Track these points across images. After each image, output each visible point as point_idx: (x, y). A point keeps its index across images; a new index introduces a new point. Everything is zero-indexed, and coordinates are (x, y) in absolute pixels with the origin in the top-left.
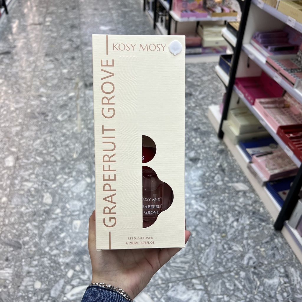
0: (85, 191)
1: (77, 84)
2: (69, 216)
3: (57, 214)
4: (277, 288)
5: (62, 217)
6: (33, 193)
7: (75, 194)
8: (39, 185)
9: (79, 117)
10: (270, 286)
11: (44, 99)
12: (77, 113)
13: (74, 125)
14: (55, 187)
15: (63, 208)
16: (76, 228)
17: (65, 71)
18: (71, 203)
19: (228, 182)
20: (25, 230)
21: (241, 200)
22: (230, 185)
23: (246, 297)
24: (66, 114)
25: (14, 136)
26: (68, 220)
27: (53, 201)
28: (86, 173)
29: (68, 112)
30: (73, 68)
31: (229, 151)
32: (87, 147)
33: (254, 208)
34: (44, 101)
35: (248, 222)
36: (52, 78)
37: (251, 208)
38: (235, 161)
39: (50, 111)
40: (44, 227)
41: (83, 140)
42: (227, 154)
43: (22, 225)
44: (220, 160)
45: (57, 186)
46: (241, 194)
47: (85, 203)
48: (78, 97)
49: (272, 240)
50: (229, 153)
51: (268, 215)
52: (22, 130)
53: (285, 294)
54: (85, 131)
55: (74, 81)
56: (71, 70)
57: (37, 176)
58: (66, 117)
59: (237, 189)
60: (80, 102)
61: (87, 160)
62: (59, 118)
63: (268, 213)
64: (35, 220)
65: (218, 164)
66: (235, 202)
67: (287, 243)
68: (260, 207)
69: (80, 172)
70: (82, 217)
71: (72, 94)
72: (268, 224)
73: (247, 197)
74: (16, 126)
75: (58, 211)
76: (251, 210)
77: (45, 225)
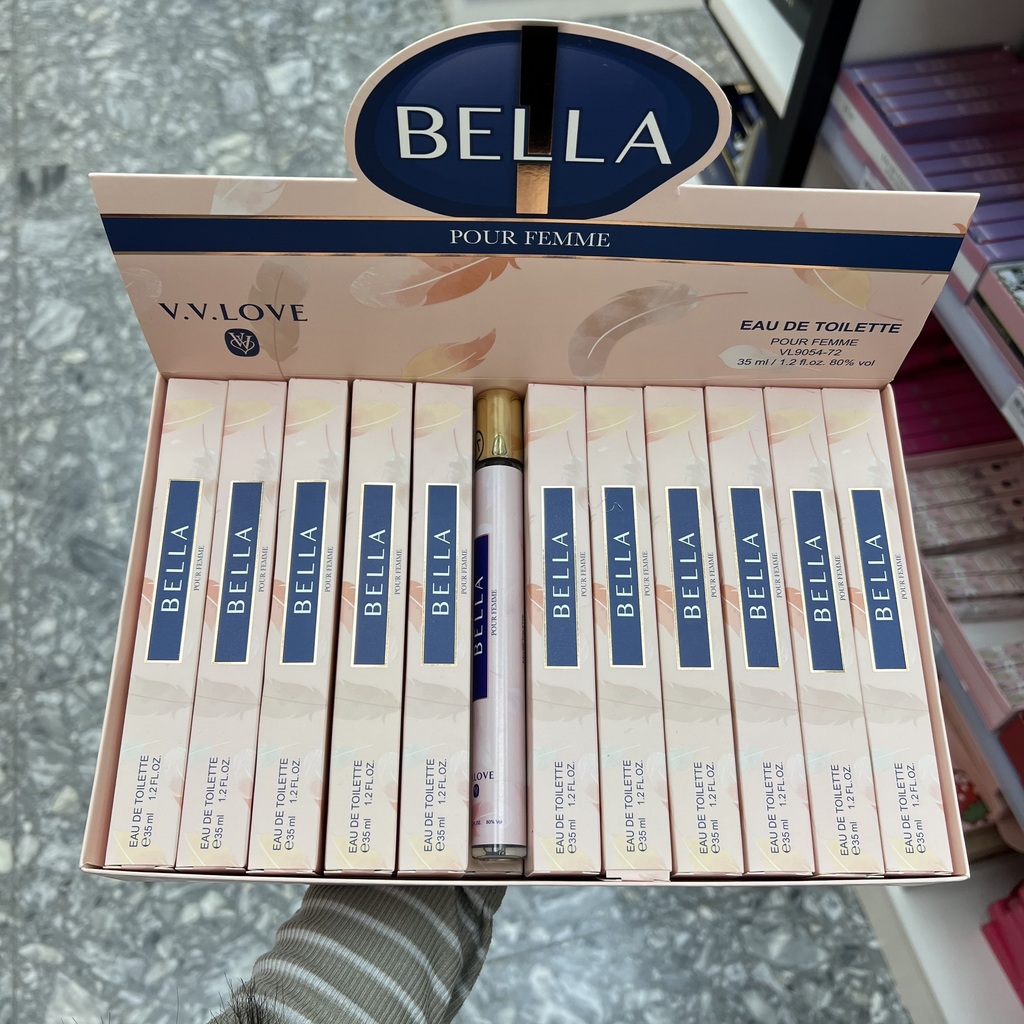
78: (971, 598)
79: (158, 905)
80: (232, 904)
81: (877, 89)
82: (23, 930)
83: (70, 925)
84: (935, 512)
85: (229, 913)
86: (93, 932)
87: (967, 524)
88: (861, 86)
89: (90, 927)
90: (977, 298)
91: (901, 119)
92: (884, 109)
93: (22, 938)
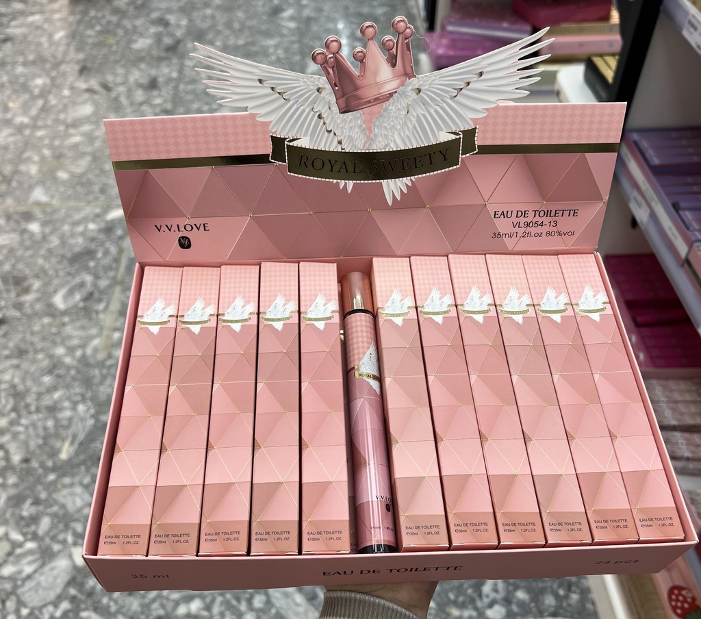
13: (94, 331)
24: (82, 284)
78: (688, 459)
79: (165, 601)
80: (208, 608)
81: (645, 144)
82: (84, 602)
83: (112, 604)
84: (672, 405)
85: (205, 613)
86: (124, 610)
87: (693, 415)
88: (635, 143)
89: (123, 607)
90: (687, 263)
91: (656, 161)
92: (647, 155)
93: (83, 606)
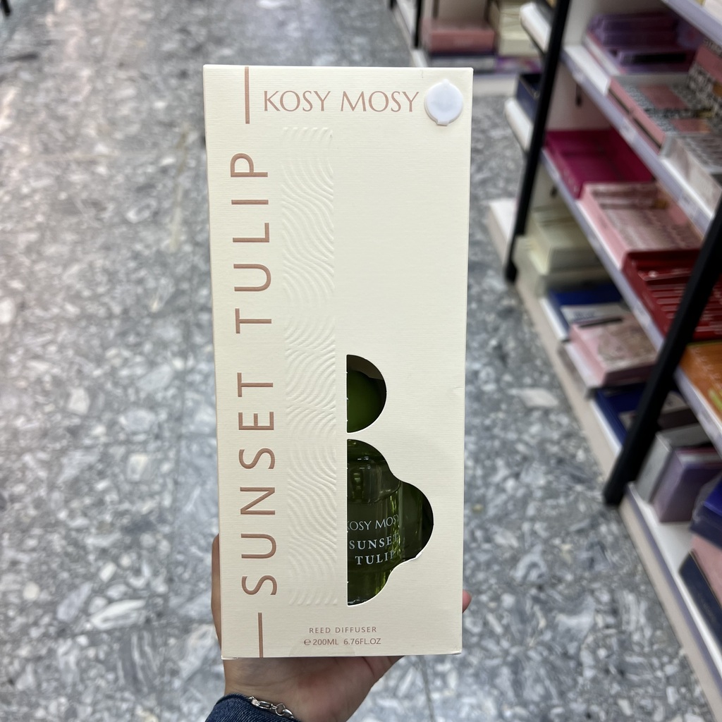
0: (166, 389)
1: (184, 136)
2: (121, 443)
3: (96, 438)
4: (586, 637)
5: (107, 445)
6: (48, 386)
7: (143, 395)
8: (62, 369)
9: (178, 214)
10: (568, 631)
11: (102, 170)
12: (174, 204)
14: (99, 377)
15: (112, 425)
16: (134, 471)
17: (160, 105)
18: (131, 414)
19: (510, 385)
20: (19, 469)
21: (535, 429)
22: (514, 392)
23: (506, 653)
25: (20, 253)
26: (118, 451)
27: (91, 407)
28: (175, 348)
29: (153, 203)
30: (179, 98)
31: (527, 312)
32: (185, 286)
33: (563, 449)
34: (100, 175)
35: (542, 481)
36: (127, 121)
37: (554, 449)
38: (535, 336)
39: (113, 199)
40: (61, 467)
41: (180, 269)
42: (519, 321)
43: (13, 457)
44: (502, 333)
45: (105, 374)
46: (536, 414)
47: (163, 416)
48: (181, 168)
49: (594, 526)
50: (525, 317)
51: (595, 468)
52: (41, 241)
53: (602, 653)
54: (188, 248)
55: (177, 130)
56: (175, 104)
57: (62, 348)
58: (146, 214)
59: (530, 404)
60: (185, 181)
61: (182, 317)
62: (132, 215)
63: (596, 463)
64: (43, 449)
65: (494, 342)
66: (520, 432)
67: (627, 537)
68: (578, 447)
69: (162, 344)
70: (152, 446)
71: (168, 160)
72: (591, 488)
73: (550, 422)
74: (29, 230)
75: (99, 430)
76: (554, 455)
77: (65, 460)
